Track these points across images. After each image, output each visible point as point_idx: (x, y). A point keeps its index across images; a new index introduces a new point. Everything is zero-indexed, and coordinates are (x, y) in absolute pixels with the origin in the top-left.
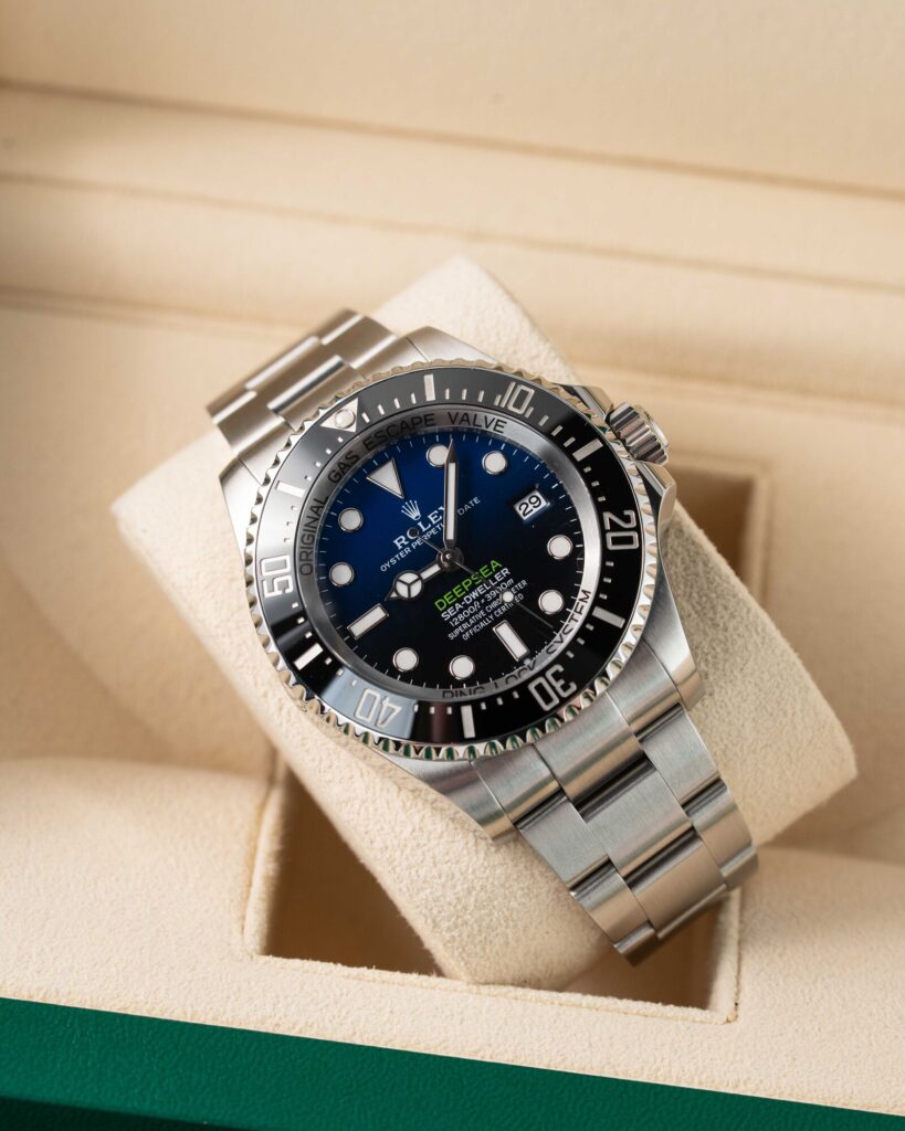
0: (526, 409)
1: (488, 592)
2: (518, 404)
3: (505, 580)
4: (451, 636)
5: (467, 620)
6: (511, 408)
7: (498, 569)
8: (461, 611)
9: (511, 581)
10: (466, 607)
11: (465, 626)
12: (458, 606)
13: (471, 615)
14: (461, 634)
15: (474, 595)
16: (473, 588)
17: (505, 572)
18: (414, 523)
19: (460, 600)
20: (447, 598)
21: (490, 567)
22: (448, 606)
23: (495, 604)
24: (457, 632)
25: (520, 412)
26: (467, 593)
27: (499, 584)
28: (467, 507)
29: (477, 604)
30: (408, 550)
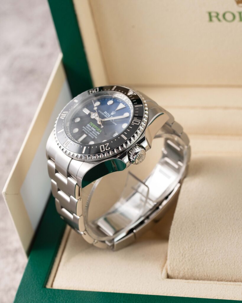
0: (133, 124)
1: (94, 131)
2: (134, 122)
3: (97, 134)
4: (83, 127)
5: (87, 129)
6: (133, 121)
7: (99, 132)
8: (89, 127)
9: (97, 135)
10: (90, 128)
11: (86, 129)
12: (90, 127)
13: (88, 130)
14: (84, 129)
15: (93, 129)
16: (95, 128)
17: (99, 134)
18: (110, 114)
19: (92, 127)
20: (92, 124)
21: (100, 130)
22: (90, 125)
23: (91, 133)
24: (85, 128)
25: (133, 123)
26: (93, 128)
27: (96, 133)
28: (114, 123)
29: (91, 130)
30: (103, 114)
